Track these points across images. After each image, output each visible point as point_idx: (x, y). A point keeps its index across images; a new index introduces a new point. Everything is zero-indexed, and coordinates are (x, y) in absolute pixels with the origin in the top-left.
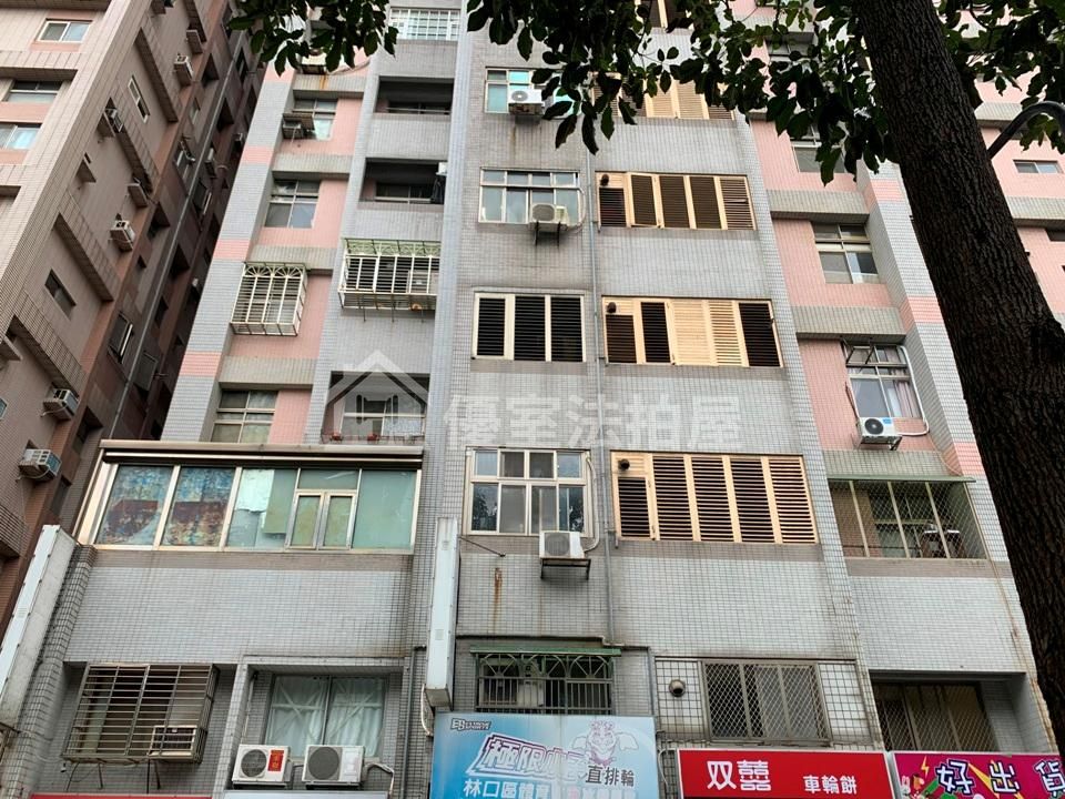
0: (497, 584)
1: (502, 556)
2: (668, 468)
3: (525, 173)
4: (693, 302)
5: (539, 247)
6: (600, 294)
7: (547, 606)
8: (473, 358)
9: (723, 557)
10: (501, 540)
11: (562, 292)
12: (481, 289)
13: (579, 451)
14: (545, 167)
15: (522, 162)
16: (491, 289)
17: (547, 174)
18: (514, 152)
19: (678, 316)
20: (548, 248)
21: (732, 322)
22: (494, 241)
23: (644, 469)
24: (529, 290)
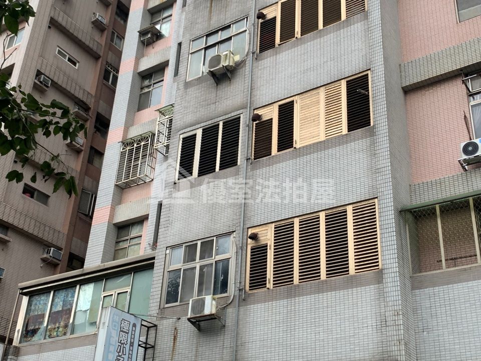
0: (175, 339)
1: (179, 319)
2: (283, 231)
3: (217, 32)
4: (314, 92)
5: (219, 86)
6: (253, 108)
7: (200, 349)
8: (175, 183)
9: (311, 293)
10: (179, 308)
11: (229, 116)
12: (184, 131)
13: (229, 234)
14: (227, 22)
15: (215, 24)
16: (189, 129)
17: (229, 26)
18: (210, 19)
19: (302, 108)
20: (224, 84)
21: (339, 99)
22: (193, 92)
23: (268, 237)
24: (210, 122)
